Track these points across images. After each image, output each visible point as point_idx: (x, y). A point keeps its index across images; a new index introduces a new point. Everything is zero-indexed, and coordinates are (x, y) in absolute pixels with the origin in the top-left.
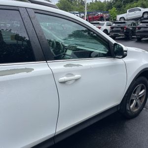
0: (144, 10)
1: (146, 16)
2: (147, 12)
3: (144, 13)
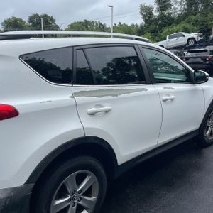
0: (188, 36)
1: (191, 43)
2: (193, 38)
3: (189, 39)
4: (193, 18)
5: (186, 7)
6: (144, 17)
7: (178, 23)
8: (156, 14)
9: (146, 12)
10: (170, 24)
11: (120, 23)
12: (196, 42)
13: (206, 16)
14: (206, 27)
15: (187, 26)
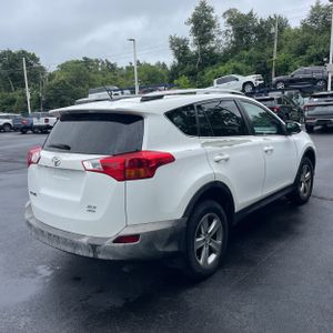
1: (248, 89)
2: (250, 83)
3: (245, 84)
4: (246, 54)
5: (233, 39)
6: (176, 53)
7: (225, 62)
8: (193, 49)
9: (179, 47)
10: (214, 63)
11: (138, 62)
12: (254, 88)
13: (262, 50)
14: (265, 66)
15: (239, 65)
